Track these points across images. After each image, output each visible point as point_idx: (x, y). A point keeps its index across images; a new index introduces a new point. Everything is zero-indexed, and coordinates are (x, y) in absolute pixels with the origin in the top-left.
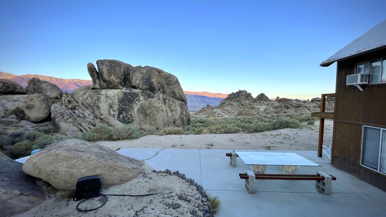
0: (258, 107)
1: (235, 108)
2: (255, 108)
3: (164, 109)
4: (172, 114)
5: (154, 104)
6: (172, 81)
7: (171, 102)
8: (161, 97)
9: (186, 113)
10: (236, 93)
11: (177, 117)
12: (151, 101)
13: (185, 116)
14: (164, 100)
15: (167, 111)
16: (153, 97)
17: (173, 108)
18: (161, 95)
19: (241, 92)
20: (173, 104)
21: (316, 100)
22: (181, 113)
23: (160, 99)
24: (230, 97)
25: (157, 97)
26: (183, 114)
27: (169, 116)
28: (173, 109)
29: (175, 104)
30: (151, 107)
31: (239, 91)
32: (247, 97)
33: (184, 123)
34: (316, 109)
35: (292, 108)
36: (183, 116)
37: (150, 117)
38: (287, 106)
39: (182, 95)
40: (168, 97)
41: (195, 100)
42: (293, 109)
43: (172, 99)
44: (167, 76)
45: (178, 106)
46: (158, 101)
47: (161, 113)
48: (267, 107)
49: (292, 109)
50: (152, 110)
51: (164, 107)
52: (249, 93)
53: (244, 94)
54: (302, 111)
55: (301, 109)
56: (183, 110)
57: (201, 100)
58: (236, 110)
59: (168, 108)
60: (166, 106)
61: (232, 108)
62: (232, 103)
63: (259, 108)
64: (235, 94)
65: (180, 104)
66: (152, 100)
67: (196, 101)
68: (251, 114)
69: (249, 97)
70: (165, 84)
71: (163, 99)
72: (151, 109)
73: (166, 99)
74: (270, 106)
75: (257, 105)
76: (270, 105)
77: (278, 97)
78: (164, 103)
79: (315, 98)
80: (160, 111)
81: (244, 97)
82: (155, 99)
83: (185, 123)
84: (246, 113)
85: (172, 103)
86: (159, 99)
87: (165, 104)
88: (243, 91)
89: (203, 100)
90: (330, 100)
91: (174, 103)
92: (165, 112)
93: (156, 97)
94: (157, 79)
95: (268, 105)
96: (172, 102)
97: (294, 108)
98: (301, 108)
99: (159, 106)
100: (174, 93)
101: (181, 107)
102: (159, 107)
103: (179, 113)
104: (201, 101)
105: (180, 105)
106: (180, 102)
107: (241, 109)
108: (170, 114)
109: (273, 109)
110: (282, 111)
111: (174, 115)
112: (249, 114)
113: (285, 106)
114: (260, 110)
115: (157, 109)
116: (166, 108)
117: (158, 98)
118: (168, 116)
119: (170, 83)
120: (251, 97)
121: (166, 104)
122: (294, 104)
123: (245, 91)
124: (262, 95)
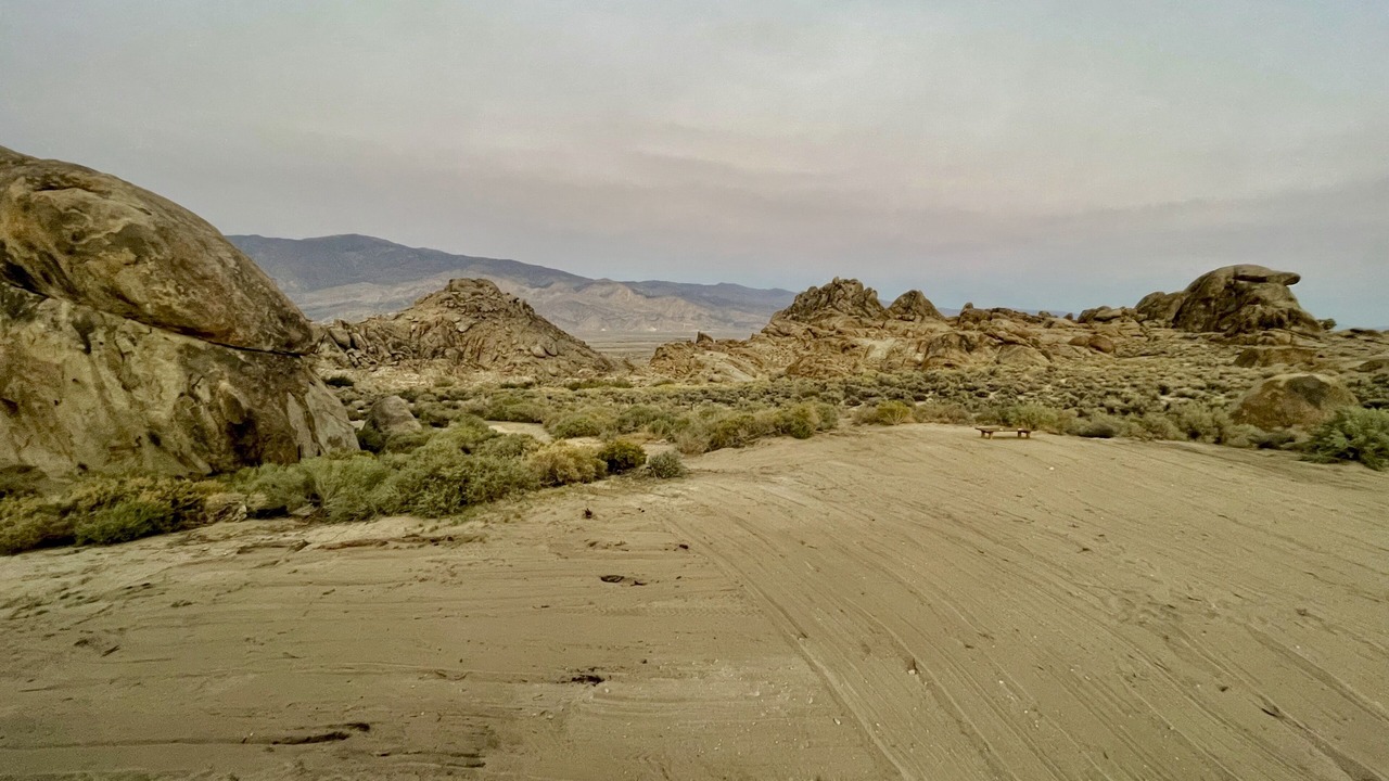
0: (867, 342)
1: (790, 346)
2: (853, 346)
3: (88, 378)
4: (133, 402)
5: (33, 352)
6: (92, 231)
7: (125, 344)
8: (63, 317)
9: (212, 394)
10: (824, 289)
11: (162, 414)
12: (18, 334)
13: (210, 409)
14: (84, 331)
15: (101, 387)
16: (30, 317)
17: (138, 370)
18: (66, 305)
19: (840, 287)
20: (136, 350)
21: (1098, 315)
22: (182, 395)
23: (61, 325)
24: (800, 305)
25: (49, 316)
26: (197, 399)
27: (117, 408)
28: (137, 377)
29: (146, 353)
30: (21, 367)
31: (834, 282)
32: (863, 306)
33: (206, 444)
34: (1077, 351)
35: (988, 348)
36: (195, 411)
37: (31, 412)
38: (967, 341)
39: (169, 307)
40: (107, 315)
41: (690, 315)
42: (990, 352)
43: (129, 325)
44: (61, 209)
45: (169, 360)
46: (54, 338)
47: (77, 397)
48: (898, 343)
49: (987, 354)
50: (28, 380)
51: (82, 367)
52: (869, 289)
53: (850, 294)
54: (1022, 358)
55: (1018, 351)
56: (194, 381)
57: (713, 313)
58: (790, 353)
59: (106, 374)
60: (92, 363)
61: (775, 348)
62: (789, 327)
63: (871, 348)
64: (820, 292)
65: (180, 351)
66: (23, 333)
67: (692, 319)
68: (826, 371)
69: (867, 303)
70: (55, 252)
71: (75, 325)
72: (22, 378)
73: (91, 328)
74: (909, 341)
75: (867, 335)
76: (910, 334)
77: (969, 306)
78: (83, 347)
79: (1092, 311)
80: (70, 385)
81: (849, 303)
82: (39, 326)
83: (213, 443)
84: (810, 368)
85: (128, 344)
86: (55, 325)
87: (88, 351)
88: (846, 282)
89: (720, 315)
90: (1146, 316)
91: (140, 345)
92: (95, 392)
93: (41, 317)
94: (13, 221)
95: (905, 335)
96: (132, 340)
97: (995, 347)
98: (1017, 347)
99: (57, 361)
100: (121, 297)
101: (183, 363)
102: (58, 367)
103: (172, 393)
104: (711, 316)
105: (177, 355)
106: (179, 340)
107: (808, 349)
108: (120, 400)
109: (918, 351)
110: (940, 360)
111: (142, 403)
112: (818, 370)
113: (961, 341)
114: (872, 355)
115: (55, 376)
116: (97, 375)
117: (53, 320)
118: (111, 412)
119: (84, 242)
120: (876, 303)
121: (93, 352)
122: (1002, 334)
123: (854, 282)
124: (913, 295)
